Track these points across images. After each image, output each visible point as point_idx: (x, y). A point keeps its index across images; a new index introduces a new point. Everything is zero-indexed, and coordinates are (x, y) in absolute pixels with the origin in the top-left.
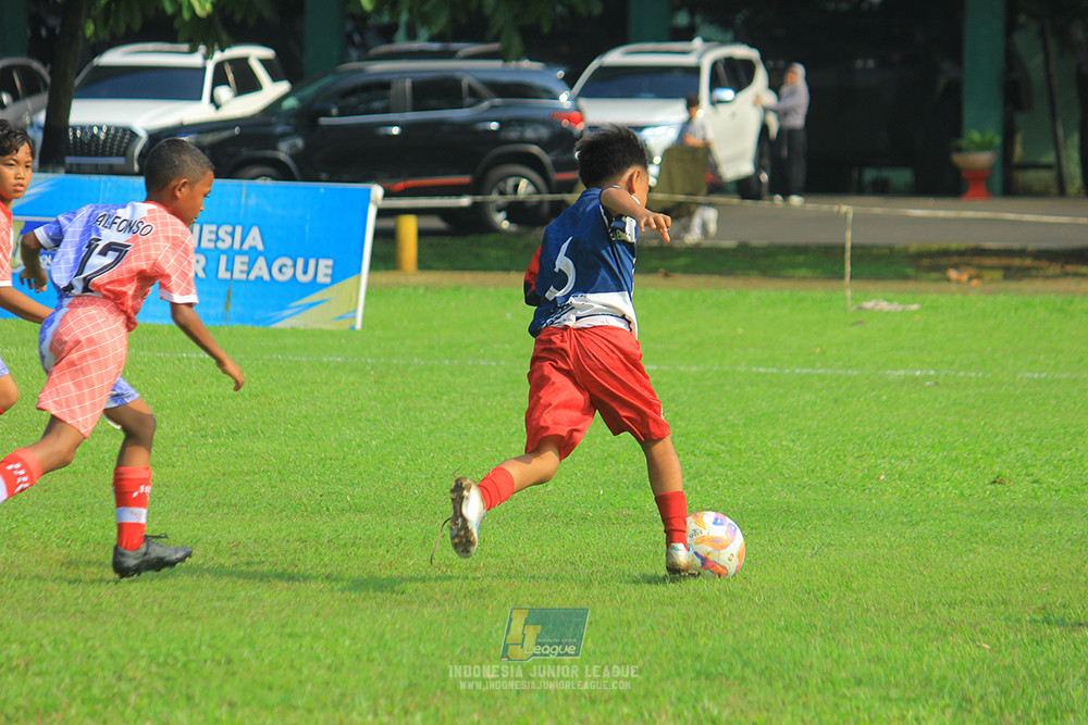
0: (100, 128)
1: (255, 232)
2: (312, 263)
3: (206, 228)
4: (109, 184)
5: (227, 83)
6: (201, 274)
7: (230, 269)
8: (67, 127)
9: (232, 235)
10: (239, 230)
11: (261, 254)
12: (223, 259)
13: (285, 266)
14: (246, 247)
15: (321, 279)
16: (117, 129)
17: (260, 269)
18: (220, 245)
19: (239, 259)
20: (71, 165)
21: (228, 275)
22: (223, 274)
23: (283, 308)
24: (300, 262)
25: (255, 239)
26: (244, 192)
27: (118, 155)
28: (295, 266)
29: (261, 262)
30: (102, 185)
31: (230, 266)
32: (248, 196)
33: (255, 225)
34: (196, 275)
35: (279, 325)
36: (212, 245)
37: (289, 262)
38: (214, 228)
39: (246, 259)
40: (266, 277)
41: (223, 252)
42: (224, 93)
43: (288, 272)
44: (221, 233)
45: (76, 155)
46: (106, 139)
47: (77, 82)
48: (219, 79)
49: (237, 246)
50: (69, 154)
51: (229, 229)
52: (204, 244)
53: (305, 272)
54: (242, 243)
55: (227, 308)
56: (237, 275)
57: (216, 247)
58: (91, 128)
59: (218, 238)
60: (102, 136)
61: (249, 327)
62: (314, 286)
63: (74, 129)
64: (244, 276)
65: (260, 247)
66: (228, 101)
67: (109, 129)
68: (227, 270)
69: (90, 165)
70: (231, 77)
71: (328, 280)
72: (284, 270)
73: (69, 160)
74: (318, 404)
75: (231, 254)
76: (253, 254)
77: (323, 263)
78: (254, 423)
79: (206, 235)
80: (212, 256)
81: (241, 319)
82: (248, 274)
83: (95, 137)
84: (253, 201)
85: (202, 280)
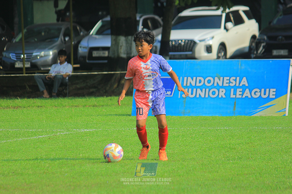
0: (182, 41)
1: (244, 79)
2: (268, 90)
3: (225, 78)
4: (187, 63)
5: (230, 21)
6: (224, 96)
7: (235, 94)
8: (169, 41)
9: (235, 80)
10: (238, 78)
11: (247, 87)
12: (232, 90)
13: (257, 92)
14: (241, 85)
15: (271, 96)
16: (188, 41)
17: (247, 93)
18: (231, 84)
19: (238, 90)
20: (171, 55)
21: (234, 96)
22: (232, 96)
23: (256, 109)
24: (263, 90)
25: (244, 82)
26: (240, 64)
27: (189, 51)
28: (260, 92)
29: (247, 91)
30: (185, 63)
31: (235, 93)
32: (241, 65)
33: (245, 76)
34: (222, 96)
35: (255, 115)
36: (228, 85)
37: (258, 90)
38: (228, 78)
39: (241, 90)
40: (250, 97)
41: (232, 87)
42: (230, 25)
43: (258, 94)
44: (231, 80)
45: (173, 51)
46: (184, 45)
47: (173, 22)
48: (228, 20)
49: (237, 85)
50: (171, 52)
51: (234, 78)
52: (225, 85)
53: (265, 94)
54: (239, 84)
55: (234, 109)
56: (238, 96)
57: (229, 85)
58: (178, 40)
59: (230, 82)
60: (183, 44)
61: (243, 116)
62: (269, 99)
63: (172, 41)
64: (240, 96)
65: (247, 85)
66: (231, 28)
67: (185, 40)
68: (234, 94)
69: (178, 55)
70: (232, 18)
71: (274, 97)
72: (256, 93)
73: (170, 53)
74: (273, 146)
75: (235, 88)
76: (244, 88)
77: (272, 90)
78: (248, 154)
79: (225, 81)
80: (228, 89)
81: (240, 113)
82: (242, 95)
83: (180, 44)
84: (243, 67)
85: (224, 98)
